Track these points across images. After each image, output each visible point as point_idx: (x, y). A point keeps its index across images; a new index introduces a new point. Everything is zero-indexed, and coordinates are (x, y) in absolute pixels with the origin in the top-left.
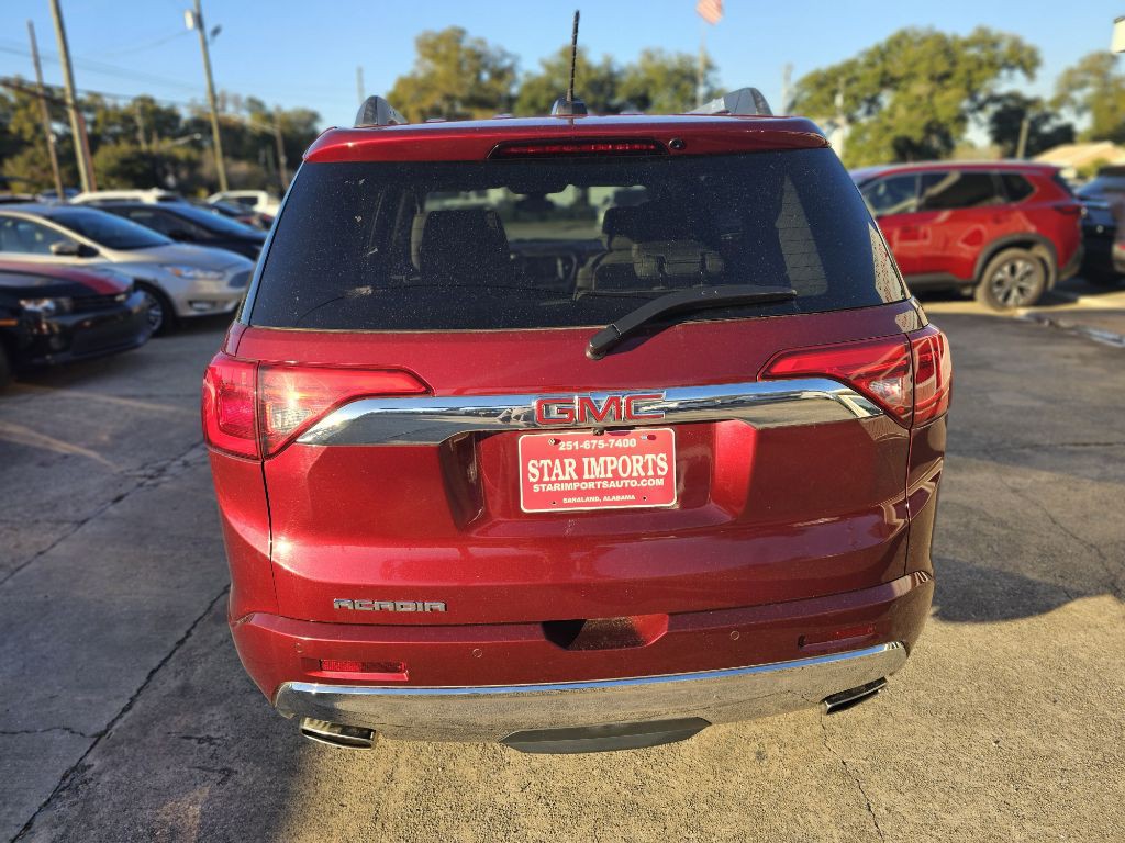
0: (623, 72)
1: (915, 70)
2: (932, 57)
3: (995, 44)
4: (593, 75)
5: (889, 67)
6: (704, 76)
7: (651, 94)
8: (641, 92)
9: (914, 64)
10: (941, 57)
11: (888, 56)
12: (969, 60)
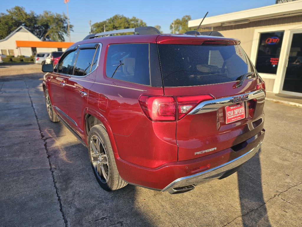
0: (38, 17)
1: (121, 25)
2: (124, 22)
3: (137, 21)
4: (28, 17)
5: (115, 24)
6: (65, 20)
7: (49, 24)
8: (45, 23)
9: (120, 24)
10: (126, 23)
11: (114, 21)
12: (133, 24)
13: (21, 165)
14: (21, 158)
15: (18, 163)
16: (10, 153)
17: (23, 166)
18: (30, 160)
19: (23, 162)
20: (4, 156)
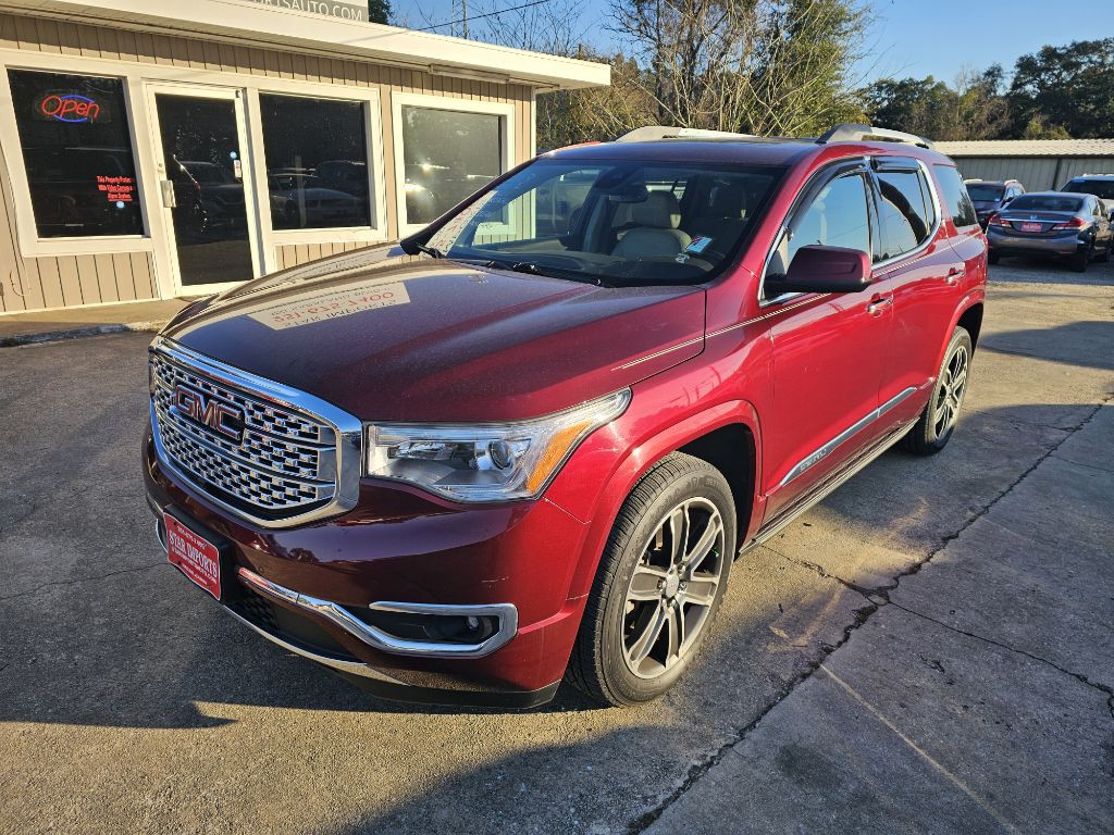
13: (1044, 561)
14: (1029, 580)
15: (1049, 573)
16: (1053, 619)
17: (1042, 556)
18: (1009, 560)
19: (1034, 567)
20: (1079, 622)
